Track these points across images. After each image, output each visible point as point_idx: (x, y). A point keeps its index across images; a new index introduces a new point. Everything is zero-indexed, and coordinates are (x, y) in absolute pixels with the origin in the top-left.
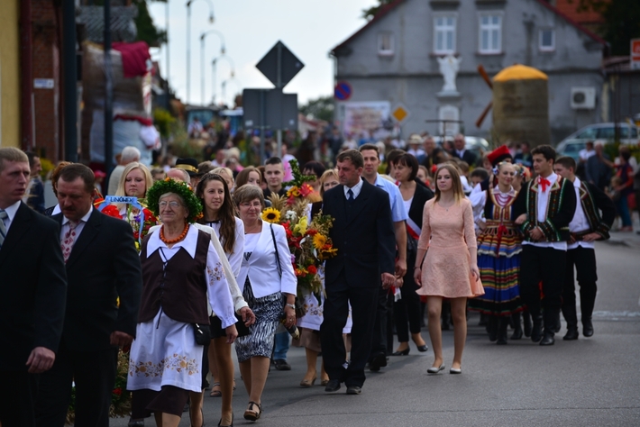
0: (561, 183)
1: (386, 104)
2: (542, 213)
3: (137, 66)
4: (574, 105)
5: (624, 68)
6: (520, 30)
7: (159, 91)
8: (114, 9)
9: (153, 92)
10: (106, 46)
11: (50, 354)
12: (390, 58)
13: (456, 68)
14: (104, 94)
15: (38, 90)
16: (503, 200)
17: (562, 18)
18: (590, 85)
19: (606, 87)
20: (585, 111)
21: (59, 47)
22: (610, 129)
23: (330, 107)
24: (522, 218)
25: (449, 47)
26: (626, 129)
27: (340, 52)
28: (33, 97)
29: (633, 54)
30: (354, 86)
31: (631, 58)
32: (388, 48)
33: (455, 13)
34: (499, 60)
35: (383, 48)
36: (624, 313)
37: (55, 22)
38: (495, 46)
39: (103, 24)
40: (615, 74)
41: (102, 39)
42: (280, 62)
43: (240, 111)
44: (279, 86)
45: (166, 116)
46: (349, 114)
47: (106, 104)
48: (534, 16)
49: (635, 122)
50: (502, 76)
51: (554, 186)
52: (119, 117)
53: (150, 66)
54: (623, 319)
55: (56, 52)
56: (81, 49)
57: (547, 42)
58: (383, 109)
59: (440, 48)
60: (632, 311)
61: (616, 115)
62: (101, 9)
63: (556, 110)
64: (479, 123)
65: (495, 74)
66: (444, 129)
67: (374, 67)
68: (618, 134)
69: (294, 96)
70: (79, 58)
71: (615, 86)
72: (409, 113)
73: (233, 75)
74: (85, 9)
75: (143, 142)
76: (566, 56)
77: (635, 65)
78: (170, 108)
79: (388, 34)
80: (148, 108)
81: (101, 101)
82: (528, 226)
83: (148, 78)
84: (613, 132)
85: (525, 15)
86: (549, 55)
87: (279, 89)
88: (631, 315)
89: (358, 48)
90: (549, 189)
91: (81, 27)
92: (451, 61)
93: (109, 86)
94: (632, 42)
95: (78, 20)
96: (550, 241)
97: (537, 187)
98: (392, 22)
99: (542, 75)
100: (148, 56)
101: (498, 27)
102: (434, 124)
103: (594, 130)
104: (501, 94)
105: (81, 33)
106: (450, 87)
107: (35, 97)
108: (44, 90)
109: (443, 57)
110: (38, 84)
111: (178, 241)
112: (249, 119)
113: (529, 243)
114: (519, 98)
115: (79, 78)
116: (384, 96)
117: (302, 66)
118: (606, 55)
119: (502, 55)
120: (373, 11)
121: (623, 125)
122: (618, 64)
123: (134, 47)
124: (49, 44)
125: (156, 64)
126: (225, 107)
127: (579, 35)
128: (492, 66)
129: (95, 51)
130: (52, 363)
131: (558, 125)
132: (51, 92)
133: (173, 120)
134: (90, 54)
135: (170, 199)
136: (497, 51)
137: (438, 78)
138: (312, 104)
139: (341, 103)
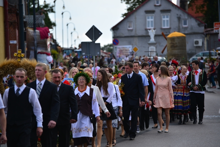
0: (202, 72)
1: (131, 46)
2: (197, 81)
3: (45, 35)
4: (195, 45)
5: (212, 32)
6: (176, 20)
7: (53, 44)
8: (37, 16)
9: (51, 44)
10: (34, 29)
11: (54, 123)
12: (132, 30)
13: (154, 33)
14: (34, 45)
15: (11, 44)
16: (183, 78)
17: (190, 15)
18: (200, 38)
19: (206, 39)
20: (199, 47)
21: (18, 29)
22: (207, 53)
23: (112, 48)
24: (190, 83)
25: (152, 26)
26: (213, 53)
27: (115, 29)
28: (9, 46)
29: (214, 27)
30: (120, 40)
31: (214, 29)
32: (131, 27)
33: (154, 15)
34: (169, 30)
35: (129, 27)
36: (214, 116)
37: (16, 21)
38: (167, 26)
39: (33, 21)
40: (209, 34)
41: (33, 26)
42: (94, 33)
43: (80, 50)
44: (94, 41)
45: (56, 52)
46: (118, 50)
47: (35, 48)
48: (180, 15)
49: (216, 50)
50: (170, 36)
51: (200, 73)
52: (39, 53)
53: (49, 35)
54: (213, 118)
55: (17, 31)
56: (26, 30)
57: (185, 24)
58: (130, 48)
59: (149, 26)
60: (217, 115)
61: (209, 48)
62: (32, 16)
63: (189, 47)
64: (163, 52)
65: (168, 35)
66: (151, 54)
67: (126, 34)
68: (210, 54)
69: (99, 44)
70: (25, 33)
71: (209, 38)
72: (139, 49)
73: (78, 37)
74: (27, 16)
75: (48, 61)
76: (192, 28)
77: (215, 31)
78: (57, 49)
79: (131, 22)
80: (49, 49)
81: (33, 48)
82: (192, 86)
83: (49, 39)
84: (208, 54)
85: (177, 15)
86: (186, 28)
87: (94, 42)
88: (216, 117)
89: (120, 27)
90: (198, 74)
91: (25, 22)
92: (152, 31)
93: (36, 42)
94: (214, 23)
95: (25, 20)
96: (200, 91)
97: (194, 73)
98: (132, 18)
99: (184, 35)
100: (49, 32)
101: (168, 19)
102: (148, 53)
103: (202, 53)
104: (170, 42)
105: (25, 24)
106: (152, 40)
107: (10, 46)
108: (13, 44)
109: (150, 29)
110: (11, 42)
111: (84, 91)
112: (84, 52)
113: (193, 91)
114: (176, 43)
115: (25, 40)
116: (130, 43)
117: (101, 34)
118: (205, 28)
119: (170, 28)
120: (125, 15)
121: (212, 52)
122: (209, 31)
123: (44, 29)
124: (15, 28)
125: (52, 34)
126: (76, 48)
127: (196, 21)
128: (166, 33)
129: (31, 30)
130: (55, 125)
131: (190, 52)
132: (16, 44)
133: (58, 53)
134: (29, 32)
135: (82, 78)
136: (168, 27)
137: (148, 37)
138: (105, 46)
139: (115, 46)
